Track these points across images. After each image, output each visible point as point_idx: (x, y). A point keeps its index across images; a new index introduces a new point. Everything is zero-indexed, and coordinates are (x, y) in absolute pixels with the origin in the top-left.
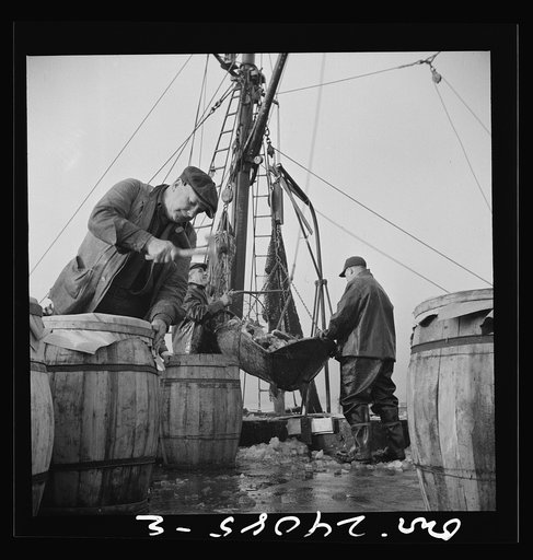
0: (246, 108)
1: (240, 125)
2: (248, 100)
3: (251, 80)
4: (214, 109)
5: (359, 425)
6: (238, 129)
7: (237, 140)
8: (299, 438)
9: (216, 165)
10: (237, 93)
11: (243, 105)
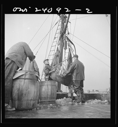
0: (63, 24)
1: (61, 28)
2: (63, 22)
3: (64, 17)
4: (56, 24)
5: (78, 95)
6: (61, 29)
7: (61, 31)
8: (70, 97)
9: (56, 37)
10: (61, 20)
11: (62, 23)
